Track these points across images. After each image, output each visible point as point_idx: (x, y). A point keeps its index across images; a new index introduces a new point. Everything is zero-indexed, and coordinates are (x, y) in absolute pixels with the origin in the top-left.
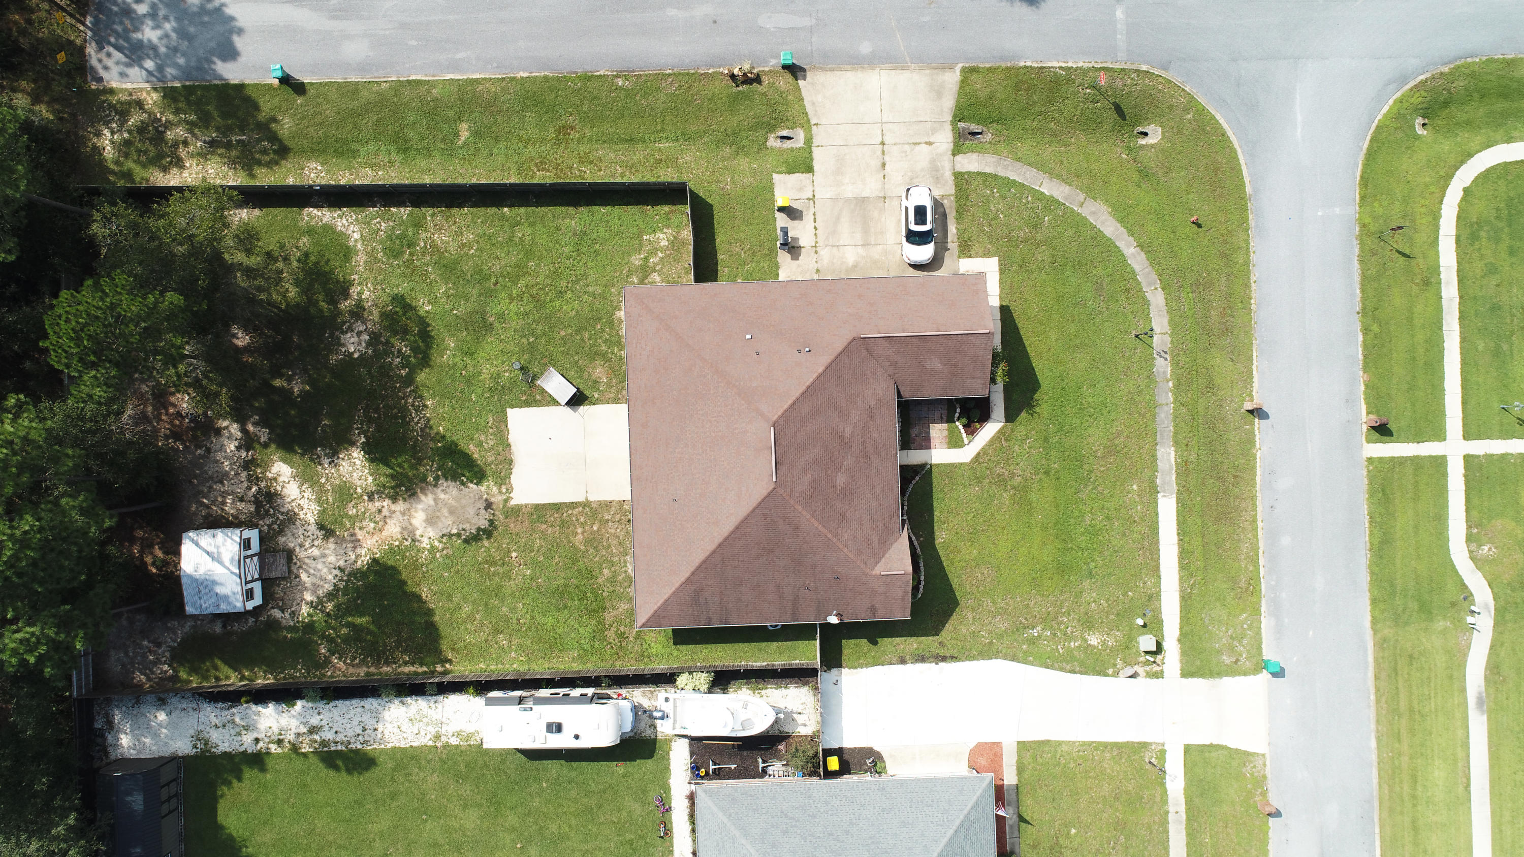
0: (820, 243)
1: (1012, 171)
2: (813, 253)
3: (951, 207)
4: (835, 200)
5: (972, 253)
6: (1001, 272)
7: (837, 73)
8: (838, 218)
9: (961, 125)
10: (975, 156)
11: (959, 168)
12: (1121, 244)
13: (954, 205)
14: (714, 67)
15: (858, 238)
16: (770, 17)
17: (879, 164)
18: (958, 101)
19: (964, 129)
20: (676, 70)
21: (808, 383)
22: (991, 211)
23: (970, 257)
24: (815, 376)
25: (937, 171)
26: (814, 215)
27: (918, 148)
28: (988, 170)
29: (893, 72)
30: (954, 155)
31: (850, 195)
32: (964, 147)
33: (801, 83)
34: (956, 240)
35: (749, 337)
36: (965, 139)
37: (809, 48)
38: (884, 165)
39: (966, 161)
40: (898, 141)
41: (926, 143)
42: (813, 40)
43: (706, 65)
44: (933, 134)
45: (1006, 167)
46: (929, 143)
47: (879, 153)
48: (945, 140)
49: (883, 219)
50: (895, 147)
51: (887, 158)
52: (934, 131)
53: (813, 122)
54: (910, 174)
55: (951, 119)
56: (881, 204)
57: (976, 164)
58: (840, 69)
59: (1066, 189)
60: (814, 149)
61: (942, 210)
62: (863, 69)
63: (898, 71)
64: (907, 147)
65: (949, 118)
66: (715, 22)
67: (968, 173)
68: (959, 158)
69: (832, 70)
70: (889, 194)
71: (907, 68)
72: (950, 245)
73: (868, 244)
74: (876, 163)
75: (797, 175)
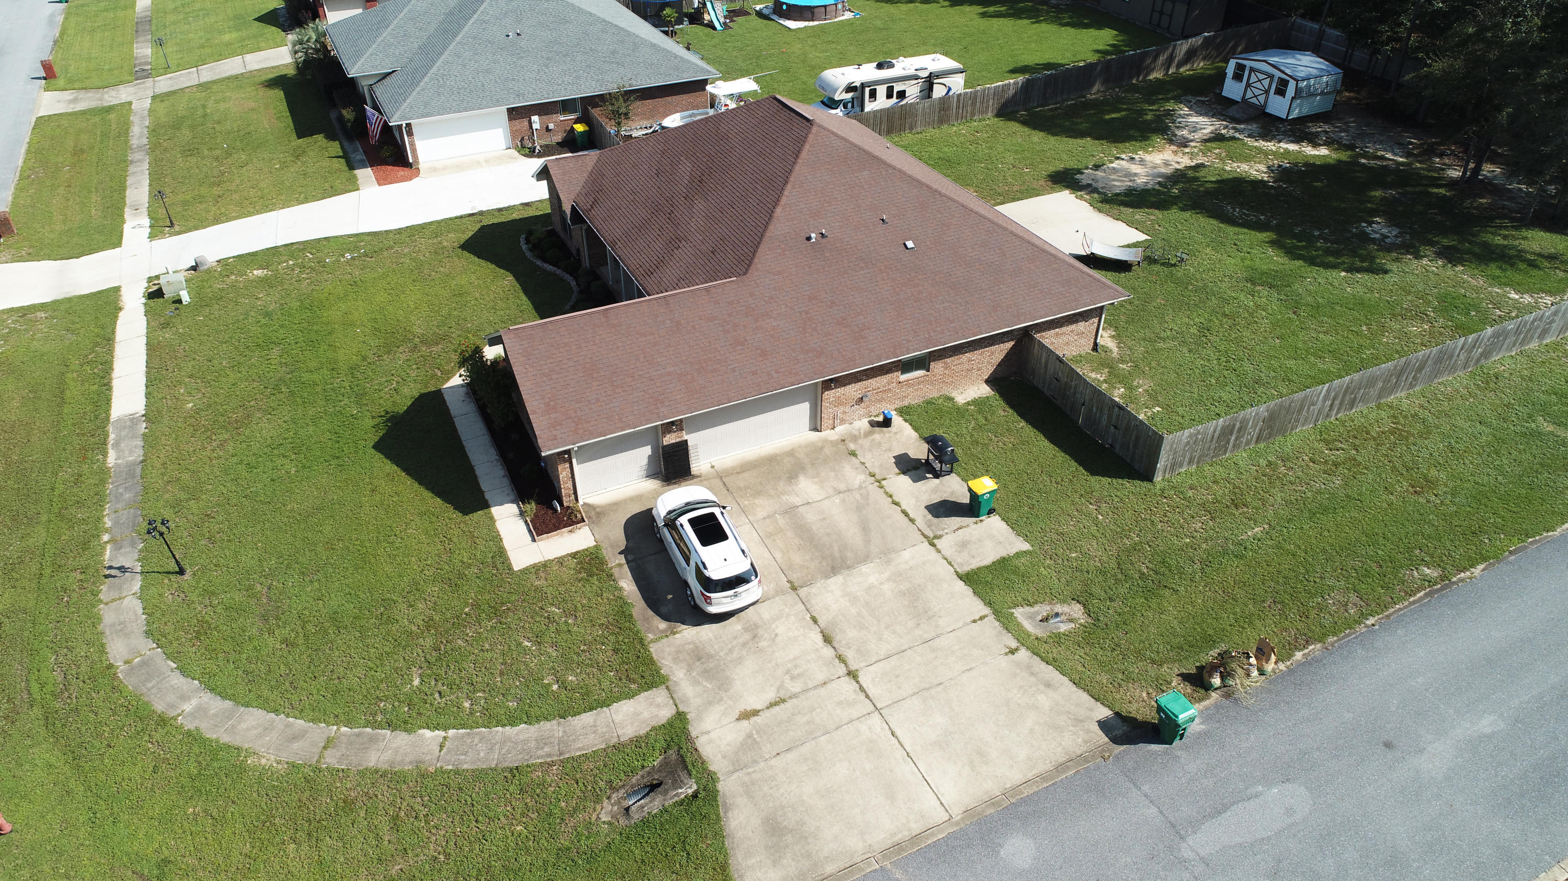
0: (873, 488)
1: (525, 741)
2: (877, 471)
3: (647, 620)
4: (887, 553)
5: (573, 563)
6: (501, 552)
7: (1043, 767)
8: (865, 529)
9: (689, 788)
10: (628, 732)
11: (658, 695)
12: (217, 705)
13: (640, 625)
14: (1300, 664)
15: (810, 516)
16: (1289, 811)
17: (838, 638)
18: (719, 835)
19: (677, 784)
20: (1361, 629)
21: (789, 186)
22: (554, 645)
23: (574, 555)
24: (784, 200)
25: (706, 671)
26: (912, 521)
27: (771, 696)
28: (587, 718)
29: (916, 828)
30: (681, 717)
31: (864, 568)
32: (661, 744)
33: (1104, 713)
34: (616, 572)
35: (910, 244)
36: (665, 764)
37: (1146, 788)
38: (827, 640)
39: (646, 715)
40: (822, 691)
41: (755, 713)
42: (1154, 810)
43: (1317, 660)
44: (749, 736)
45: (542, 742)
46: (747, 715)
47: (850, 655)
48: (713, 735)
49: (778, 555)
50: (820, 677)
51: (828, 652)
52: (750, 743)
53: (1023, 654)
54: (763, 644)
55: (720, 786)
56: (794, 577)
57: (618, 718)
58: (1043, 777)
59: (376, 758)
60: (987, 611)
61: (664, 609)
62: (992, 802)
63: (904, 835)
64: (796, 687)
65: (727, 786)
66: (1388, 745)
67: (630, 695)
68: (666, 713)
69: (1060, 767)
70: (791, 597)
71: (886, 853)
72: (622, 559)
73: (786, 512)
74: (847, 636)
75: (988, 561)
